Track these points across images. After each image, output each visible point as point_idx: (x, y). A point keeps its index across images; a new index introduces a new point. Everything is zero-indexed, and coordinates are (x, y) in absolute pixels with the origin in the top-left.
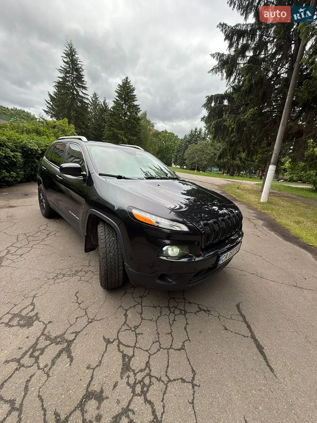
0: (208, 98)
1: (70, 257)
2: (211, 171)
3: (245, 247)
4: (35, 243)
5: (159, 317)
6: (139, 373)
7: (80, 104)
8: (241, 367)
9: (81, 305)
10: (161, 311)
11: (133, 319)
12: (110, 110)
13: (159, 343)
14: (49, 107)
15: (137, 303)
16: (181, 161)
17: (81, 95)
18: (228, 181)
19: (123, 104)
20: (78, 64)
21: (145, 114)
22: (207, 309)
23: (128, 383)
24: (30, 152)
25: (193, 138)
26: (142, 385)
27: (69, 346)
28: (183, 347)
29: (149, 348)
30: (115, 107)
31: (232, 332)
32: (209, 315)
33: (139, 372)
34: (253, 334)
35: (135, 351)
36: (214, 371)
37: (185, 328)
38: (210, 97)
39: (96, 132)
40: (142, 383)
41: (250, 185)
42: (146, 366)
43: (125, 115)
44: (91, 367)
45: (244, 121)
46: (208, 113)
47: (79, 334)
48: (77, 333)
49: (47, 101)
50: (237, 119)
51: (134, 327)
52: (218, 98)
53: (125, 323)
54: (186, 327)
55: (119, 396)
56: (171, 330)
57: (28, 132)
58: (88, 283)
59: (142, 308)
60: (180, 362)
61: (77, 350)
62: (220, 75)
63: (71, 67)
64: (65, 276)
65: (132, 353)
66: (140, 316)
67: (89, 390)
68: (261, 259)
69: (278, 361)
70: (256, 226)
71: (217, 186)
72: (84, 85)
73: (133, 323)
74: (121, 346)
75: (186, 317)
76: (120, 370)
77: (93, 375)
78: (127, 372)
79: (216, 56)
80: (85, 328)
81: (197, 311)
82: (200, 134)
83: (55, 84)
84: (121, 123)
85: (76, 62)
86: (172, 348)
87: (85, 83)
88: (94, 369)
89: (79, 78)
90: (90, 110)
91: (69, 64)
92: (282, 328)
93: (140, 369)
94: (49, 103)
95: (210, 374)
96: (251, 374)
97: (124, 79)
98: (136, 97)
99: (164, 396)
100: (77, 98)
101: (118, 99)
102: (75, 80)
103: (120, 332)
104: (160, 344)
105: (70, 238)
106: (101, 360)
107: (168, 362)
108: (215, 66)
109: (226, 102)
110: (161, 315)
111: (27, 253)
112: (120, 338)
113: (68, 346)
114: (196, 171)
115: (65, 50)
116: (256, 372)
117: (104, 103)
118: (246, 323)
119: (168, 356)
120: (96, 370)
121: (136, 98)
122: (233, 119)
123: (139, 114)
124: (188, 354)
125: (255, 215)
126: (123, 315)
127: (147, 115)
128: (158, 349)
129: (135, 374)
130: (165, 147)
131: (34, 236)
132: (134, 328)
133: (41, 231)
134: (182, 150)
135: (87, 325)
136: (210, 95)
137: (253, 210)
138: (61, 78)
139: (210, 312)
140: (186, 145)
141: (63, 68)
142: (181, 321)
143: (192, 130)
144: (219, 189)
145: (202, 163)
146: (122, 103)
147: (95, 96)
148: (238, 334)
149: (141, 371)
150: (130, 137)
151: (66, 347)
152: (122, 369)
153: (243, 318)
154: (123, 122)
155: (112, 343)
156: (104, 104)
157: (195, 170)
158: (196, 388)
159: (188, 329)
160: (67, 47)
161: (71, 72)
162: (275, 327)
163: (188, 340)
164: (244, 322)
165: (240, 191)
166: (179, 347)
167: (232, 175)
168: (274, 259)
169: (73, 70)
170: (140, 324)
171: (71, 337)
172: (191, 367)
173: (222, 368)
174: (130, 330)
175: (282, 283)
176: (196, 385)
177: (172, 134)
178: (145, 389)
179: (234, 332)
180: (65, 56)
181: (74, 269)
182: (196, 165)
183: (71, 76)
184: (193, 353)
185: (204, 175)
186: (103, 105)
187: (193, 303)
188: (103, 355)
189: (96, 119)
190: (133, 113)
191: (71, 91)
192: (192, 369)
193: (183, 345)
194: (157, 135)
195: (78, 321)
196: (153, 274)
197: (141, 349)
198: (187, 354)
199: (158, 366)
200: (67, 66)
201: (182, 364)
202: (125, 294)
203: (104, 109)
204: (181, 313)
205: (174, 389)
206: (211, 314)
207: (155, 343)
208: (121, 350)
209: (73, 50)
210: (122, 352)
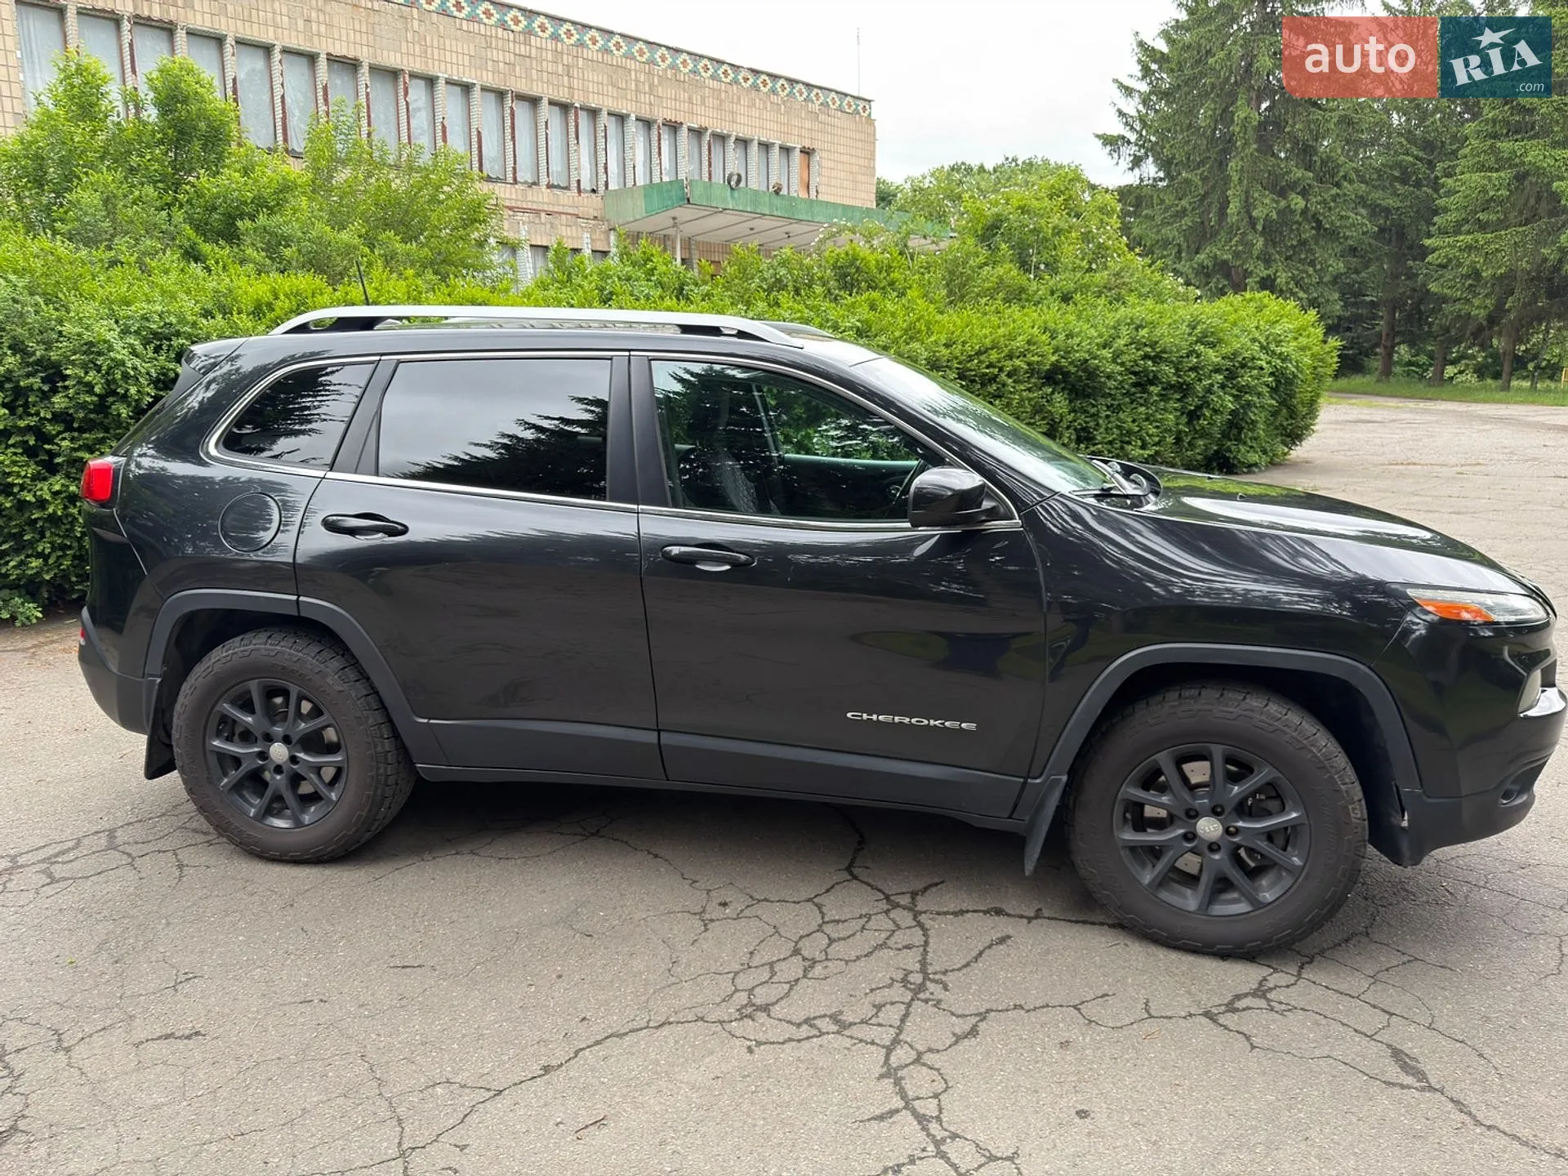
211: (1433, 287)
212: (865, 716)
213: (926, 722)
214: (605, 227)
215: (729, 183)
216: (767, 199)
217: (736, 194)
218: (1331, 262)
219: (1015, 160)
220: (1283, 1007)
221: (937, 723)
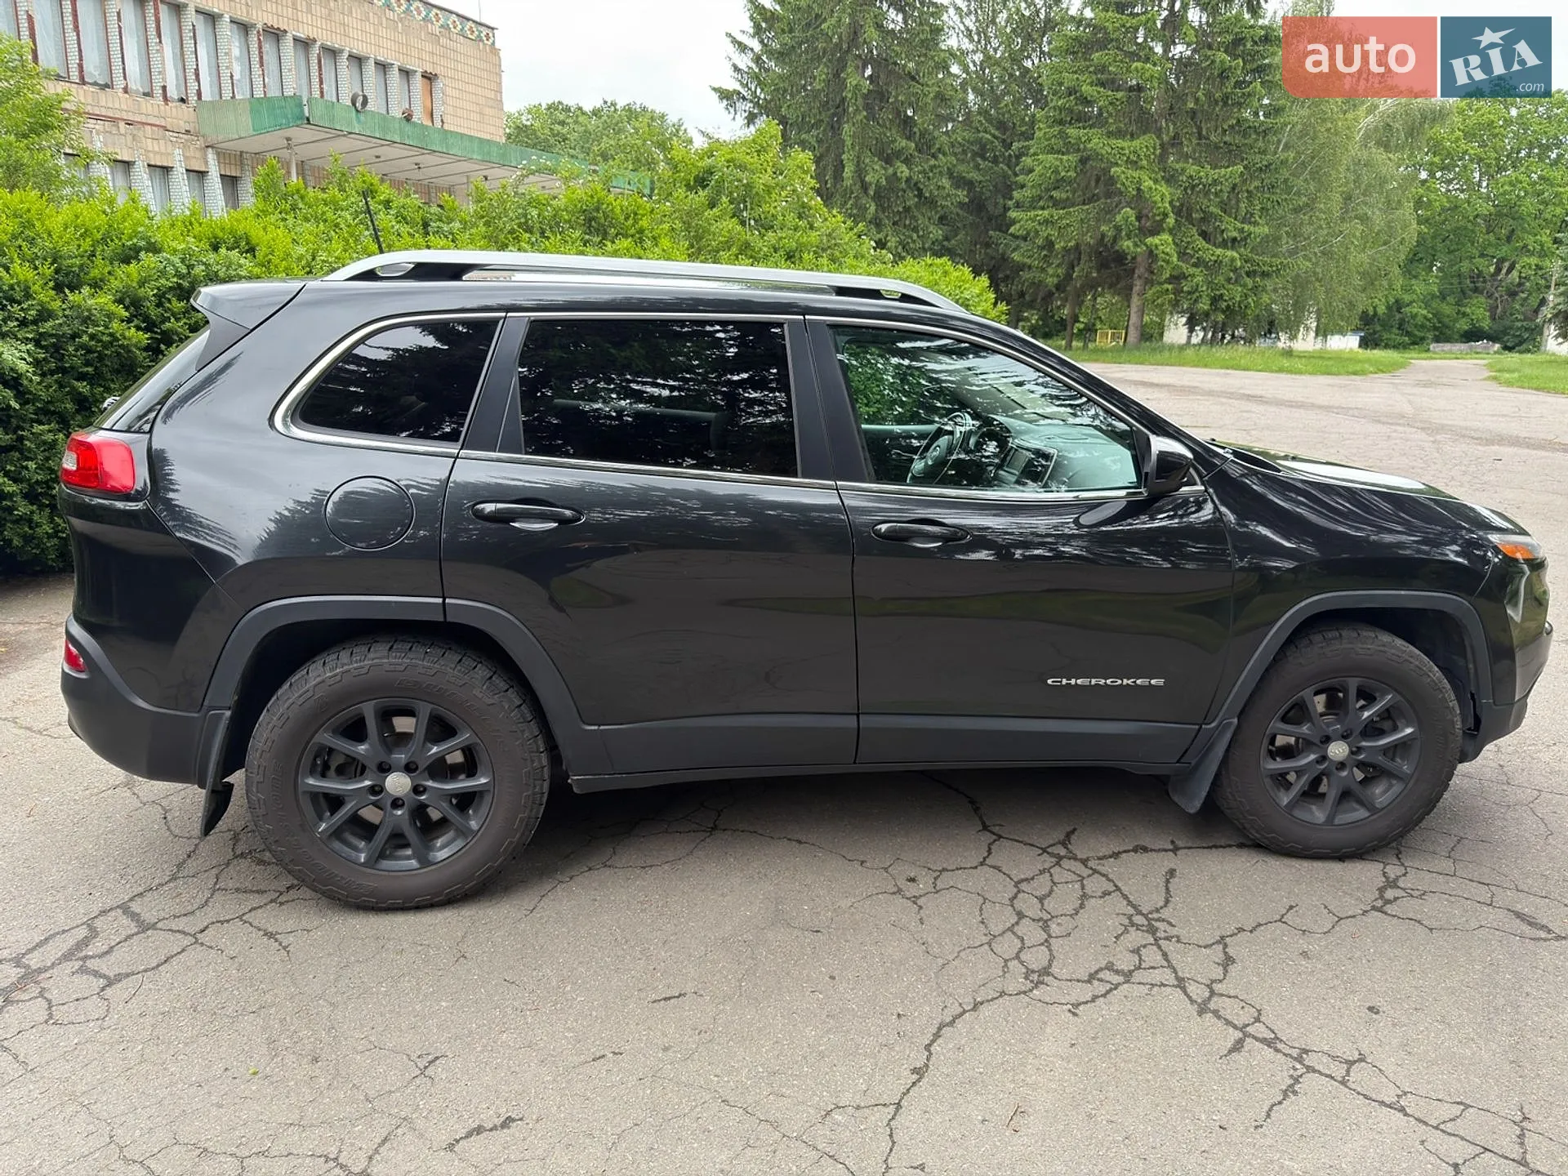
14: (740, 65)
130: (1486, 209)
189: (986, 87)
211: (1016, 256)
212: (1064, 681)
213: (1120, 682)
214: (200, 143)
215: (354, 104)
216: (397, 126)
217: (362, 117)
218: (931, 229)
219: (614, 104)
220: (1418, 893)
221: (1129, 682)
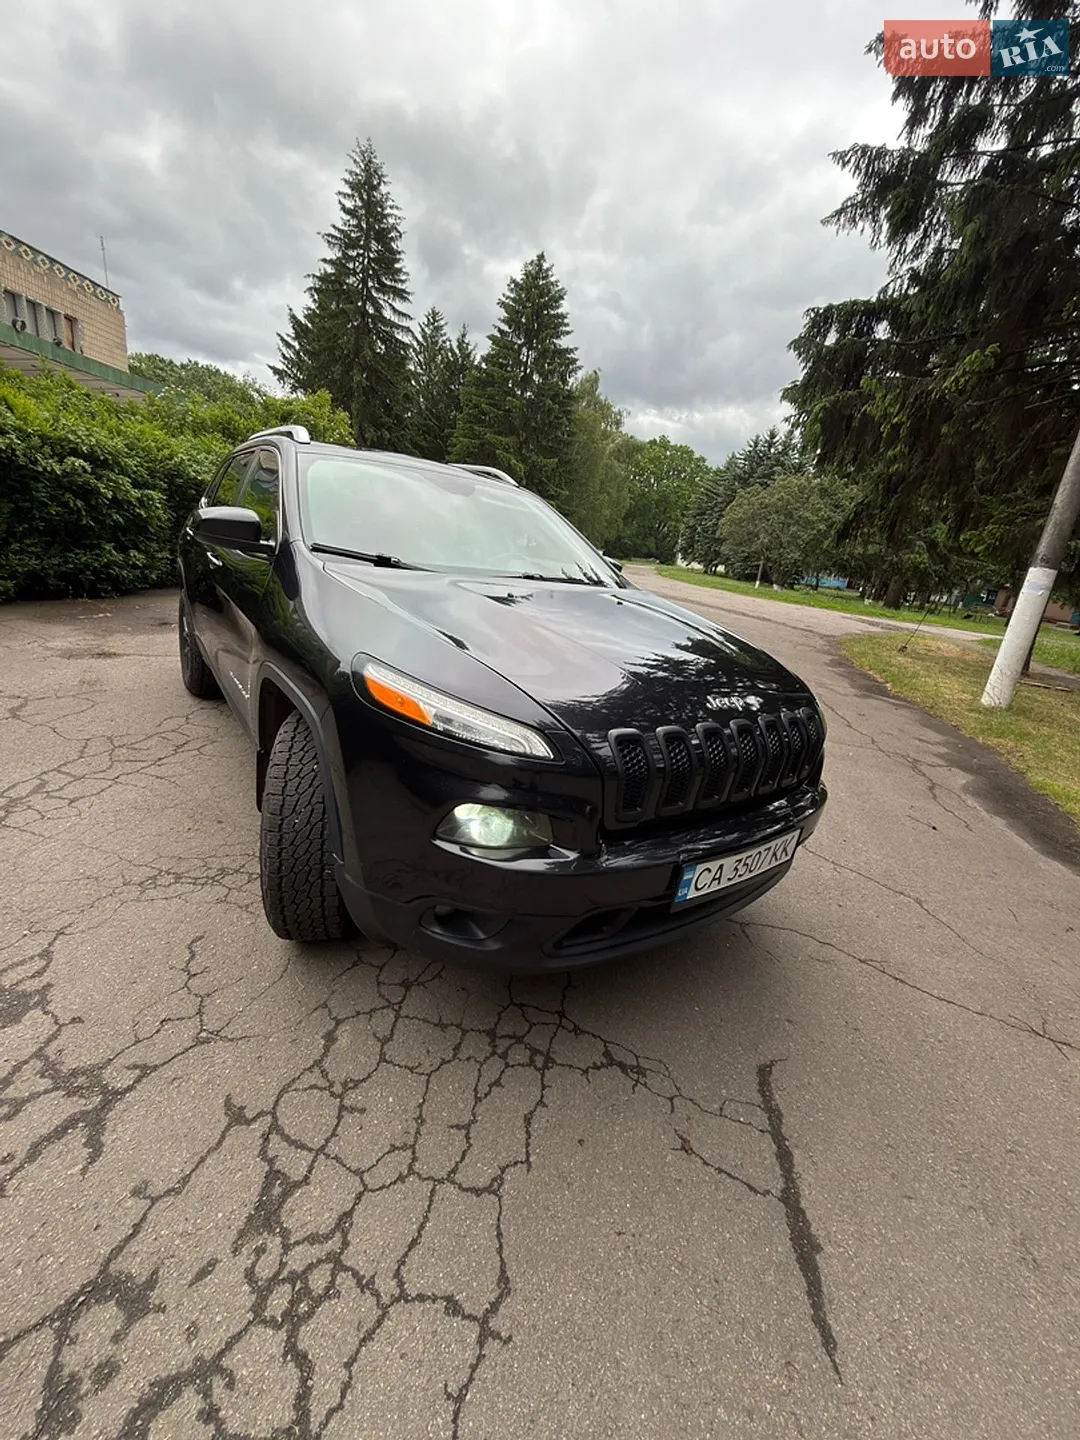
0: (813, 315)
1: (219, 822)
2: (816, 587)
3: (864, 859)
4: (129, 767)
5: (444, 1062)
6: (301, 1246)
7: (383, 347)
8: (701, 1303)
9: (195, 982)
10: (460, 1043)
11: (352, 1051)
12: (478, 368)
13: (414, 1153)
14: (287, 355)
15: (386, 1004)
16: (710, 548)
17: (388, 317)
18: (872, 624)
19: (521, 346)
20: (386, 216)
21: (593, 380)
22: (635, 1064)
23: (250, 1275)
24: (194, 492)
25: (759, 465)
26: (297, 1289)
27: (105, 1106)
28: (496, 1184)
29: (368, 1166)
30: (493, 356)
31: (708, 1164)
32: (635, 1085)
33: (303, 1241)
34: (794, 1188)
35: (316, 1164)
36: (585, 1295)
37: (528, 1120)
38: (821, 311)
39: (425, 439)
40: (299, 1282)
41: (957, 642)
42: (338, 1225)
43: (526, 381)
44: (148, 1192)
45: (943, 397)
46: (805, 371)
47: (153, 1074)
48: (145, 1070)
49: (282, 339)
50: (915, 390)
51: (344, 1084)
52: (853, 314)
53: (318, 1063)
54: (531, 1113)
55: (204, 1311)
56: (474, 1115)
57: (199, 428)
58: (245, 913)
59: (396, 1021)
60: (465, 1236)
61: (123, 1128)
62: (869, 231)
63: (364, 226)
64: (183, 880)
65: (303, 1171)
66: (378, 1049)
67: (112, 1267)
68: (920, 909)
69: (867, 1311)
70: (937, 791)
71: (821, 638)
72: (399, 286)
73: (341, 1068)
74: (274, 1138)
75: (545, 1079)
76: (240, 1224)
77: (144, 1218)
78: (261, 1234)
79: (853, 159)
80: (180, 1057)
81: (594, 1063)
82: (787, 454)
83: (310, 283)
84: (509, 410)
85: (379, 209)
86: (453, 1182)
87: (403, 278)
88: (154, 1200)
89: (387, 262)
90: (412, 368)
91: (357, 217)
92: (925, 1185)
93: (309, 1233)
94: (288, 345)
95: (563, 1304)
96: (733, 1341)
97: (532, 262)
98: (566, 321)
99: (361, 1346)
100: (374, 326)
101: (505, 328)
102: (373, 268)
103: (288, 1092)
104: (414, 1159)
105: (242, 764)
106: (189, 1176)
107: (422, 1227)
108: (850, 198)
109: (882, 331)
110: (455, 1056)
111: (93, 795)
112: (281, 1109)
113: (103, 1108)
114: (758, 583)
115: (351, 173)
116: (758, 1335)
117: (461, 344)
118: (779, 1138)
119: (429, 1207)
120: (160, 1205)
121: (567, 325)
122: (898, 391)
123: (571, 380)
124: (504, 1213)
125: (946, 750)
126: (322, 1038)
127: (599, 385)
128: (401, 1173)
129: (286, 1248)
130: (656, 497)
131: (136, 746)
132: (342, 1084)
133: (163, 735)
134: (716, 509)
135: (187, 1050)
136: (823, 305)
137: (939, 733)
138: (331, 262)
139: (644, 1076)
140: (732, 489)
141: (339, 230)
142: (520, 1090)
143: (758, 437)
144: (826, 648)
145: (781, 555)
146: (519, 342)
147: (435, 321)
148: (729, 1175)
149: (313, 1239)
150: (534, 458)
151: (95, 1109)
152: (250, 1218)
153: (769, 1118)
154: (515, 407)
155: (249, 1122)
156: (458, 347)
157: (755, 580)
158: (493, 1345)
159: (539, 1122)
160: (355, 161)
161: (362, 243)
162: (893, 1176)
163: (522, 1162)
164: (769, 1136)
165: (910, 660)
166: (482, 1183)
167: (895, 604)
168: (976, 918)
169: (370, 235)
170: (369, 1076)
171: (123, 1081)
172: (499, 1264)
173: (619, 1293)
174: (325, 1089)
175: (982, 1014)
176: (496, 1336)
177: (685, 453)
178: (302, 1305)
179: (717, 1166)
180: (349, 192)
181: (215, 864)
182: (761, 563)
183: (362, 255)
184: (525, 1212)
185: (786, 601)
186: (457, 351)
187: (588, 1033)
188: (202, 1160)
189: (430, 396)
190: (553, 378)
191: (360, 304)
192: (503, 1271)
193: (499, 1180)
194: (630, 456)
195: (166, 1030)
196: (416, 902)
197: (341, 1163)
198: (500, 1214)
199: (377, 1233)
200: (351, 222)
201: (471, 1245)
202: (355, 965)
203: (459, 365)
204: (532, 1062)
205: (407, 1329)
206: (645, 1085)
207: (397, 1152)
208: (271, 1154)
209: (375, 171)
210: (271, 1162)
215: (14, 326)
216: (50, 348)
217: (22, 337)
